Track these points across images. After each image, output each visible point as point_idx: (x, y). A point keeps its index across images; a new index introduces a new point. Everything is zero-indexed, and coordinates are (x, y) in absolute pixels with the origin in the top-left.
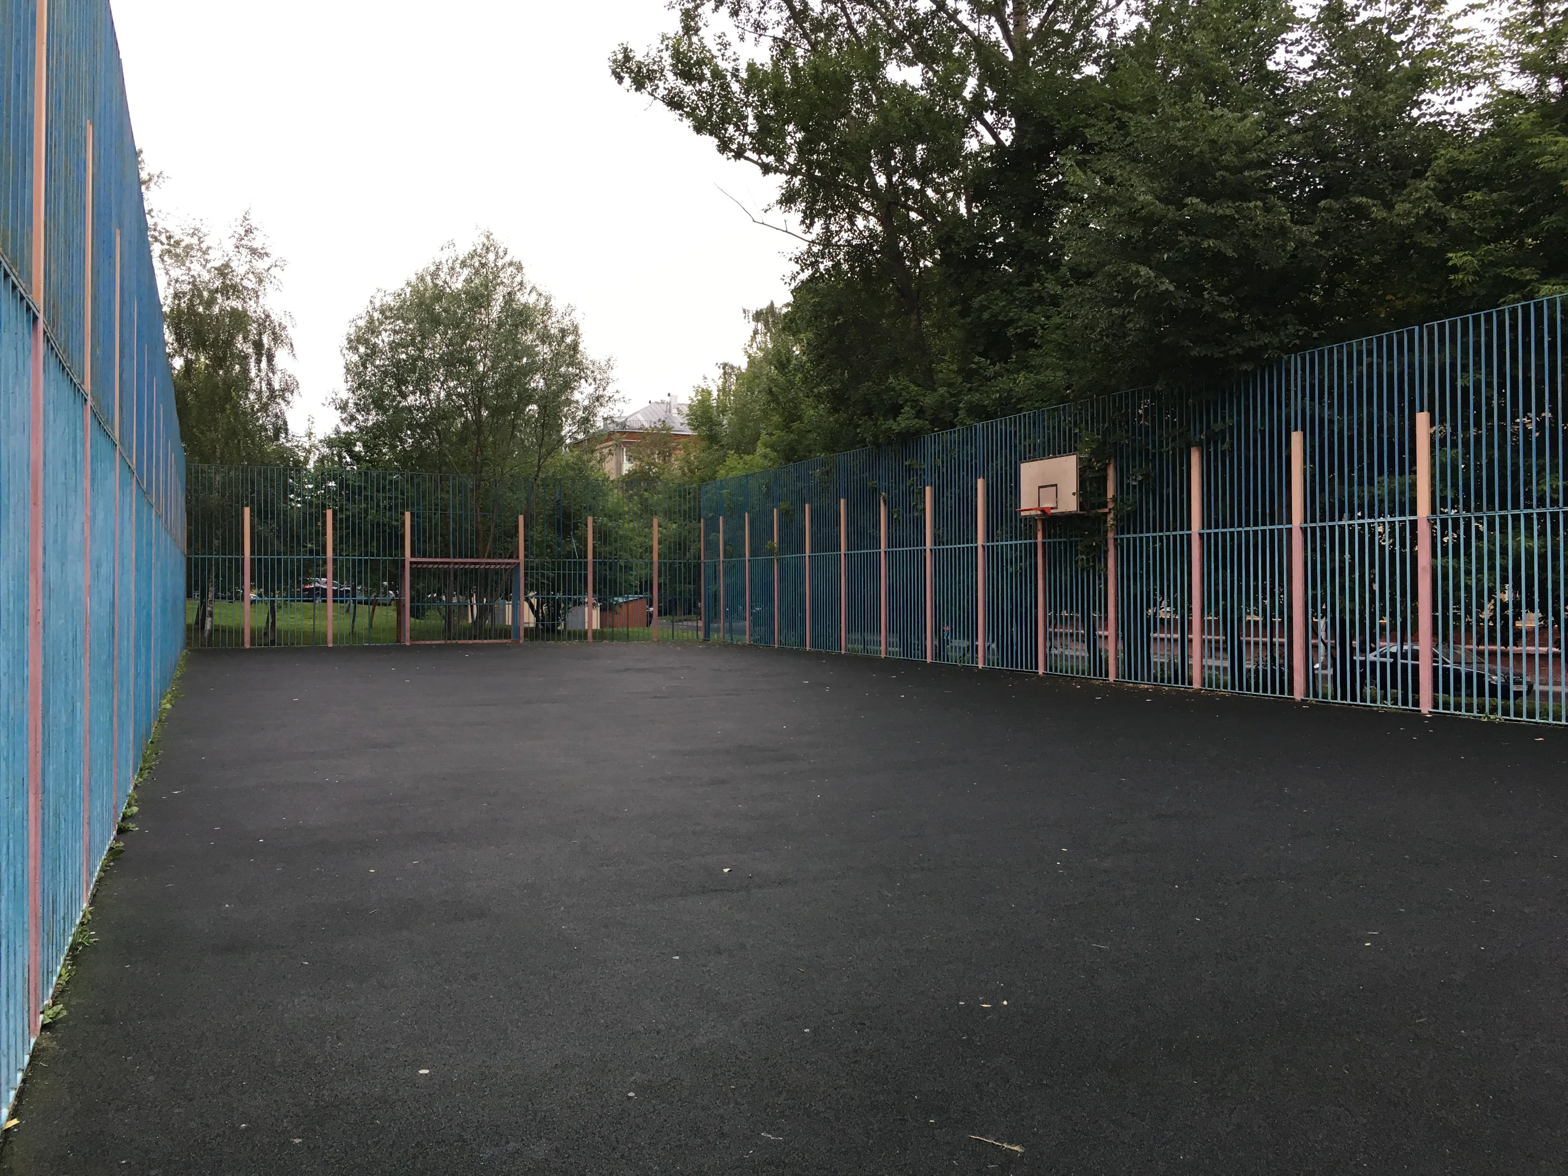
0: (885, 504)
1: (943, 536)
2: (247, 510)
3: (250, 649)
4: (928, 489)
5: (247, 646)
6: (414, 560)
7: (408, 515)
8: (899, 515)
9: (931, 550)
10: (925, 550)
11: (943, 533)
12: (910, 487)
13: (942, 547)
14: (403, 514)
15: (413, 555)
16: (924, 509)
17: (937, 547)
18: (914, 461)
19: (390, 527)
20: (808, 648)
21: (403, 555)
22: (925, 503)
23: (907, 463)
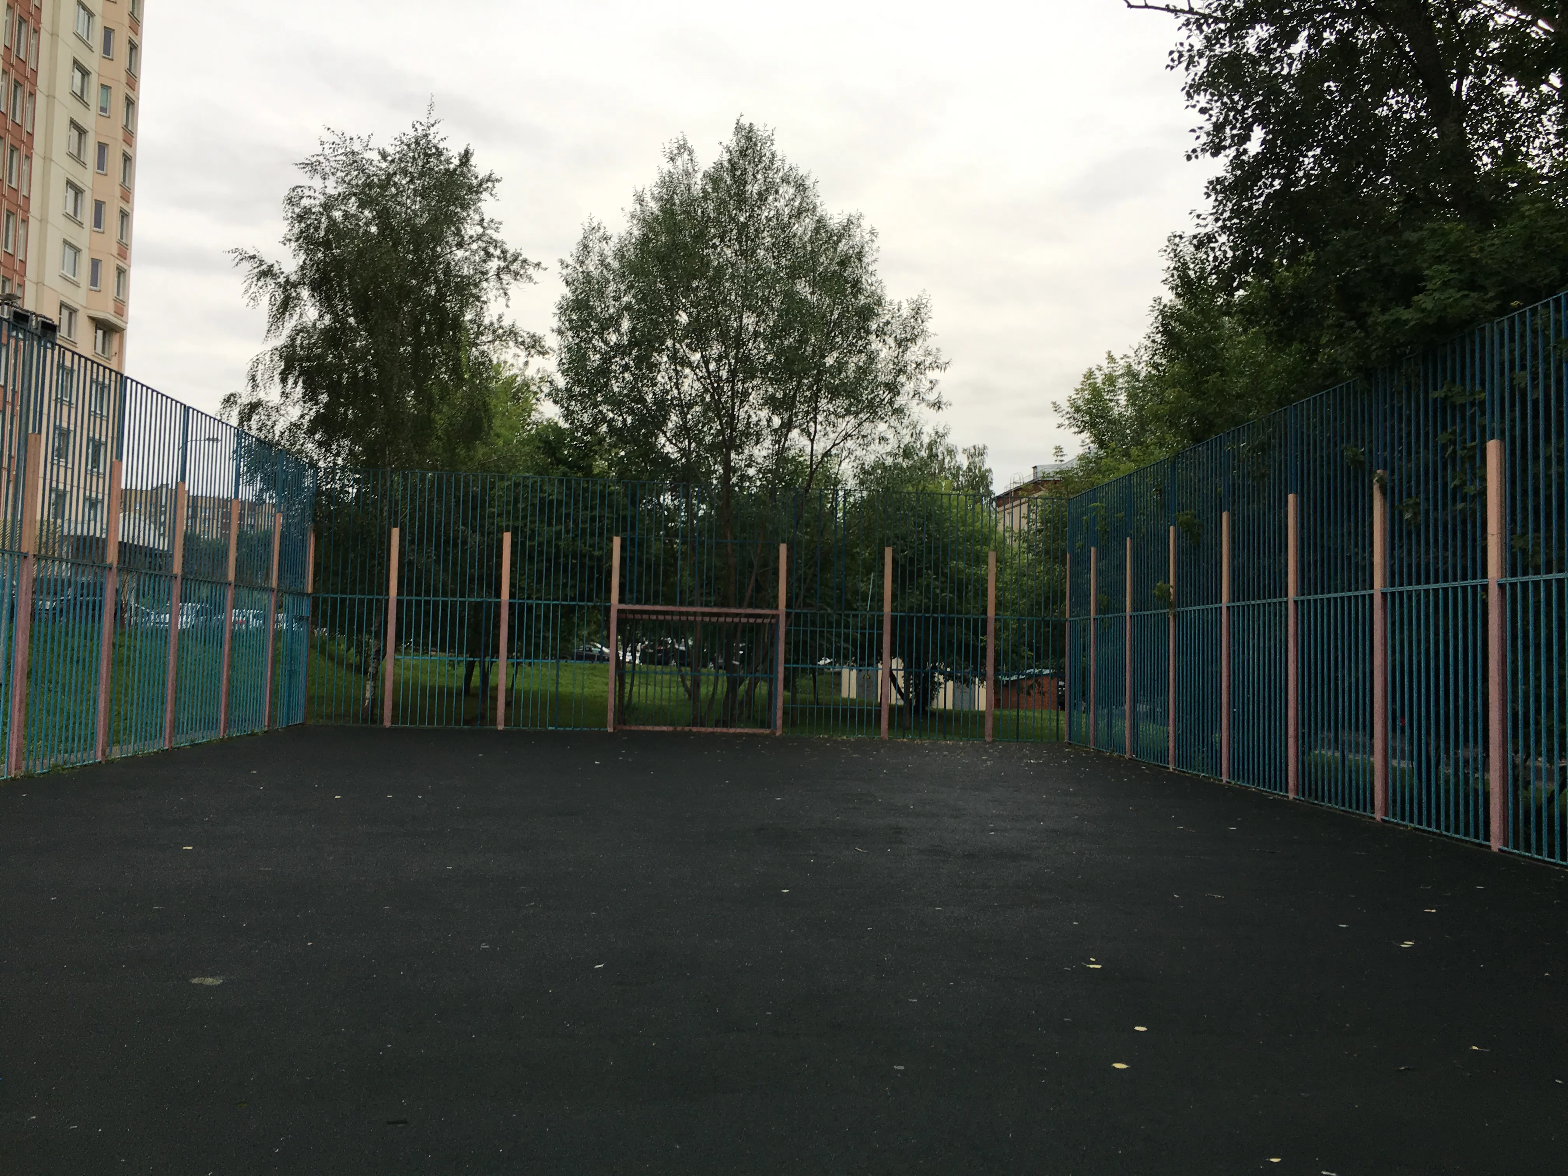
0: (1384, 493)
1: (1536, 553)
2: (396, 532)
3: (390, 729)
4: (1493, 448)
5: (387, 724)
6: (623, 606)
7: (617, 541)
8: (1416, 514)
9: (1501, 587)
10: (1485, 588)
11: (1537, 544)
12: (1444, 448)
13: (1531, 578)
14: (611, 540)
15: (621, 601)
16: (1483, 493)
17: (1520, 579)
18: (1457, 388)
19: (592, 557)
20: (1225, 779)
21: (608, 599)
22: (1484, 479)
23: (1439, 394)
